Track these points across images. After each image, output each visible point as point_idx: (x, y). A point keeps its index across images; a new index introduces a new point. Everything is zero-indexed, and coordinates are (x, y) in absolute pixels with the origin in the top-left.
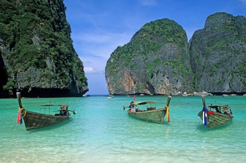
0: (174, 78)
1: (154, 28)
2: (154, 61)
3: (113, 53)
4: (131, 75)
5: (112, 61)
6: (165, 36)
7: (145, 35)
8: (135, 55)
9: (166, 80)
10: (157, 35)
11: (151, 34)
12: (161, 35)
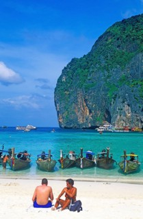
0: (138, 105)
1: (125, 29)
2: (121, 80)
3: (65, 68)
4: (86, 101)
5: (64, 80)
6: (139, 42)
7: (110, 41)
8: (92, 72)
9: (126, 107)
10: (127, 41)
11: (118, 39)
12: (134, 39)
